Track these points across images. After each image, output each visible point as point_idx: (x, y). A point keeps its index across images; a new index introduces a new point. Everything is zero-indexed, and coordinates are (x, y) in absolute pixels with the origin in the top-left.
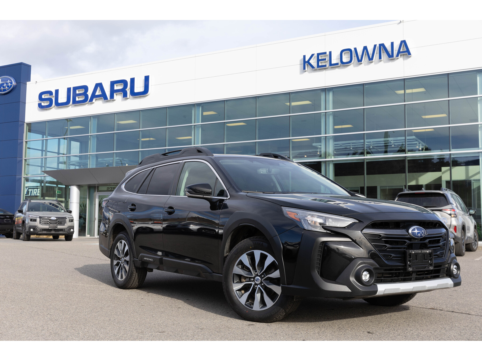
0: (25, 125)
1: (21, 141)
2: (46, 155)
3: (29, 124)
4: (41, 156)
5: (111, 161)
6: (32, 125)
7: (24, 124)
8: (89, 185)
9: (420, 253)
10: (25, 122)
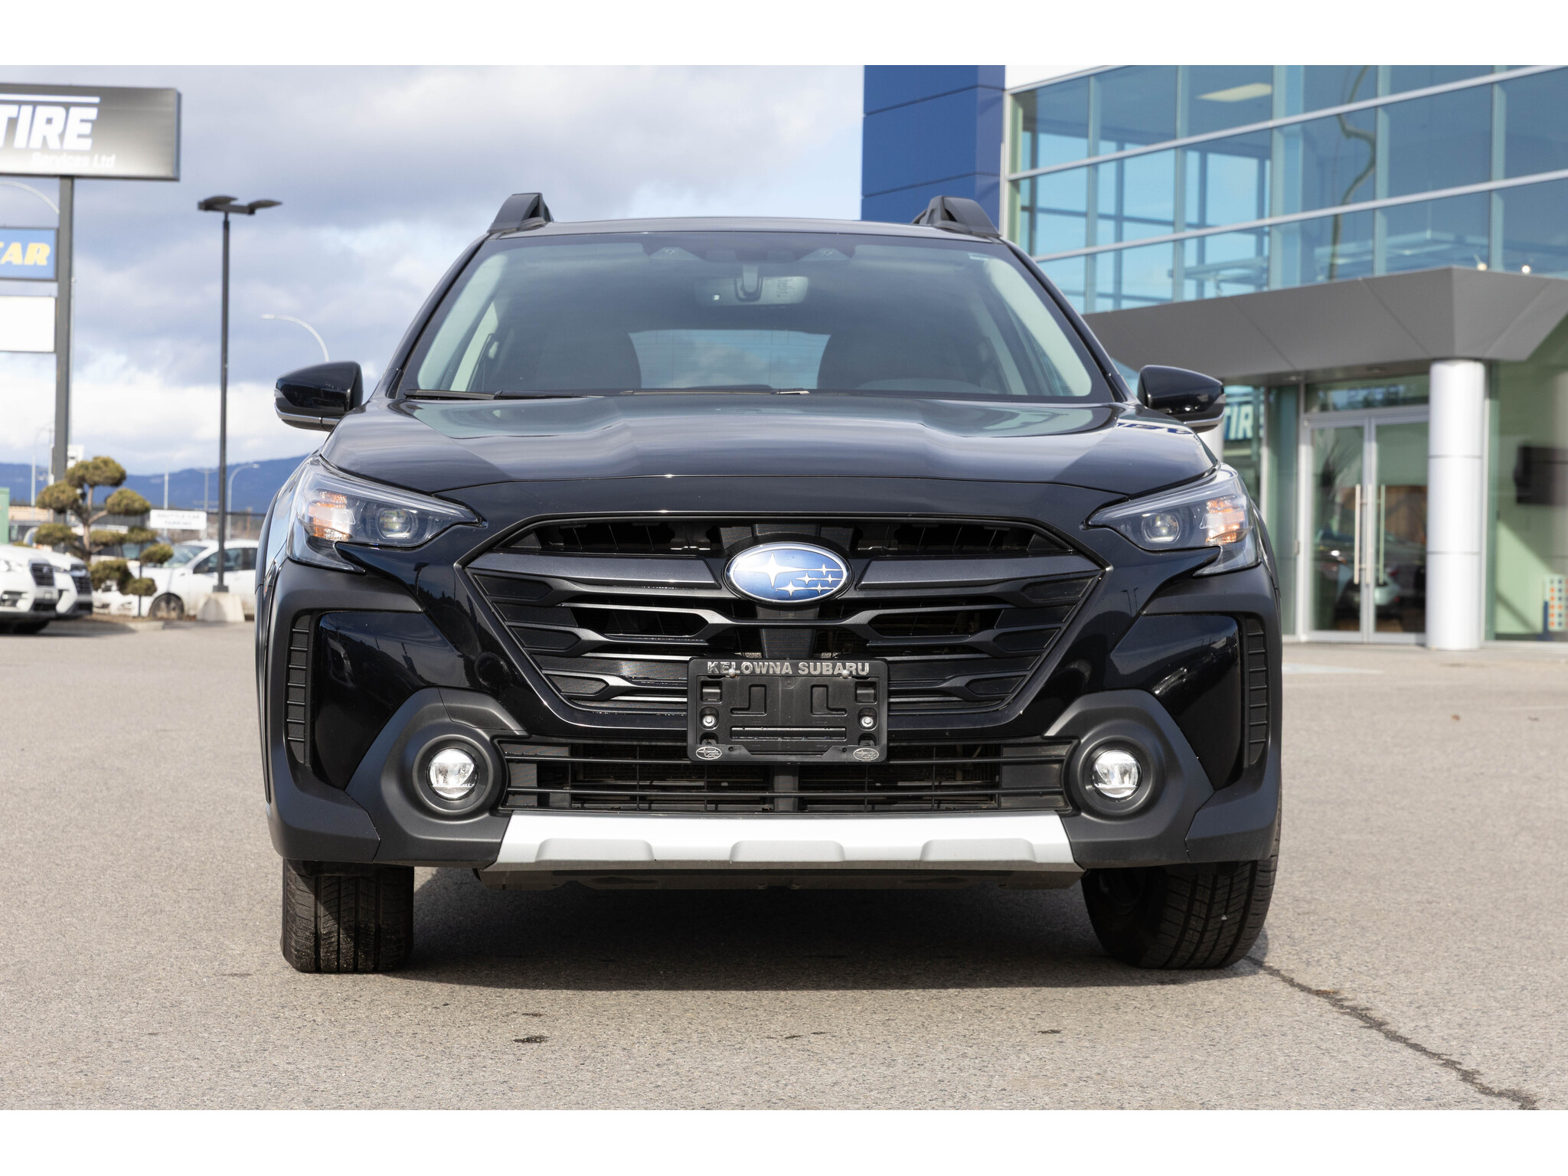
0: (1008, 102)
1: (991, 180)
2: (1119, 237)
3: (1027, 98)
4: (1088, 245)
5: (1407, 252)
6: (1042, 101)
7: (1000, 100)
8: (1270, 376)
9: (787, 676)
10: (1003, 90)
